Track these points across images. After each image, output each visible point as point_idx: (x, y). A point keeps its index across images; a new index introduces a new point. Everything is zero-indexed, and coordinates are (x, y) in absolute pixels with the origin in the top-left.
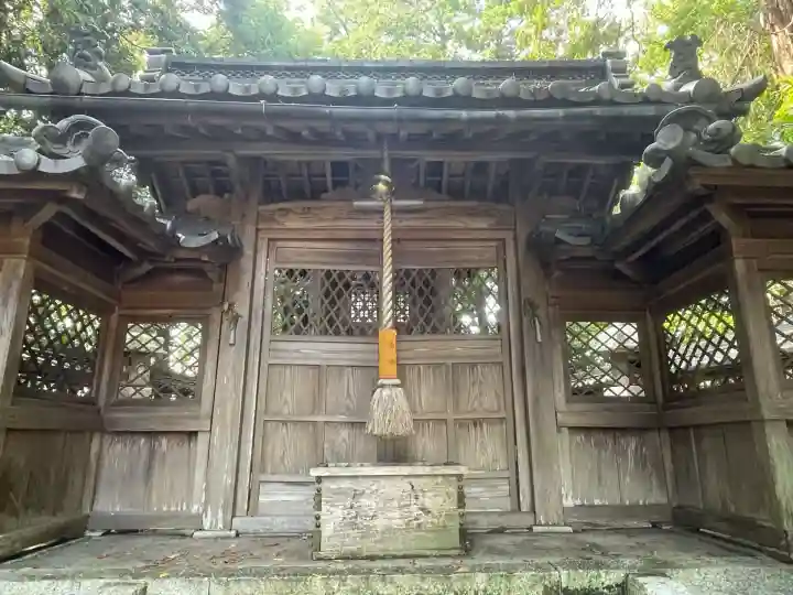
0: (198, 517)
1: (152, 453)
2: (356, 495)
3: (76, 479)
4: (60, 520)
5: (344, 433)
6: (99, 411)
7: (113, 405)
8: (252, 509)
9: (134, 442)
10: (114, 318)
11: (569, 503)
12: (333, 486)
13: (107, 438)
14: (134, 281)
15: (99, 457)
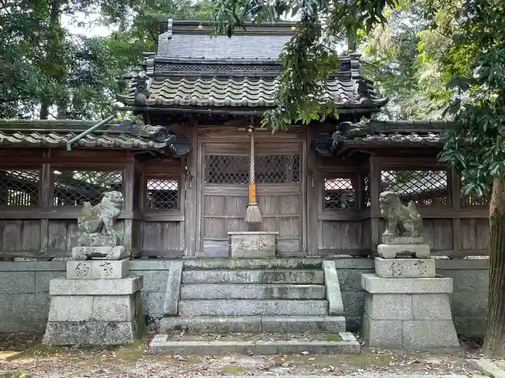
0: (183, 252)
1: (163, 229)
2: (242, 240)
5: (235, 222)
8: (201, 249)
9: (155, 225)
11: (320, 248)
12: (235, 237)
13: (146, 224)
15: (143, 231)
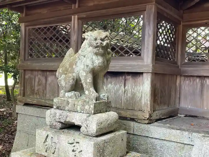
3: (173, 93)
4: (170, 109)
6: (178, 67)
7: (183, 64)
9: (194, 80)
10: (181, 27)
13: (183, 78)
14: (189, 8)
15: (180, 86)
